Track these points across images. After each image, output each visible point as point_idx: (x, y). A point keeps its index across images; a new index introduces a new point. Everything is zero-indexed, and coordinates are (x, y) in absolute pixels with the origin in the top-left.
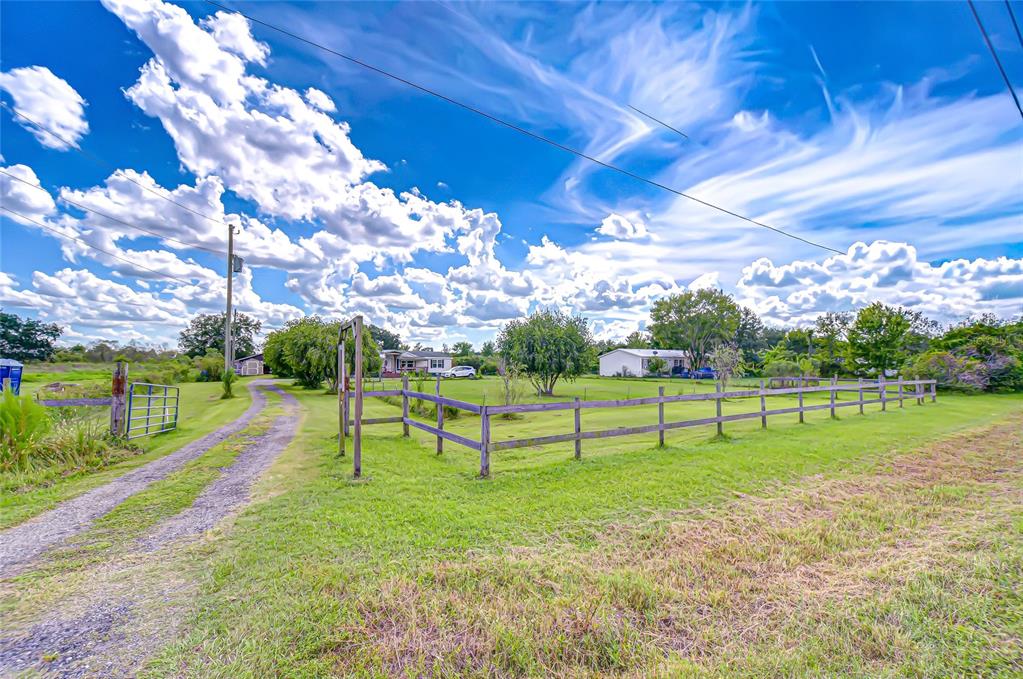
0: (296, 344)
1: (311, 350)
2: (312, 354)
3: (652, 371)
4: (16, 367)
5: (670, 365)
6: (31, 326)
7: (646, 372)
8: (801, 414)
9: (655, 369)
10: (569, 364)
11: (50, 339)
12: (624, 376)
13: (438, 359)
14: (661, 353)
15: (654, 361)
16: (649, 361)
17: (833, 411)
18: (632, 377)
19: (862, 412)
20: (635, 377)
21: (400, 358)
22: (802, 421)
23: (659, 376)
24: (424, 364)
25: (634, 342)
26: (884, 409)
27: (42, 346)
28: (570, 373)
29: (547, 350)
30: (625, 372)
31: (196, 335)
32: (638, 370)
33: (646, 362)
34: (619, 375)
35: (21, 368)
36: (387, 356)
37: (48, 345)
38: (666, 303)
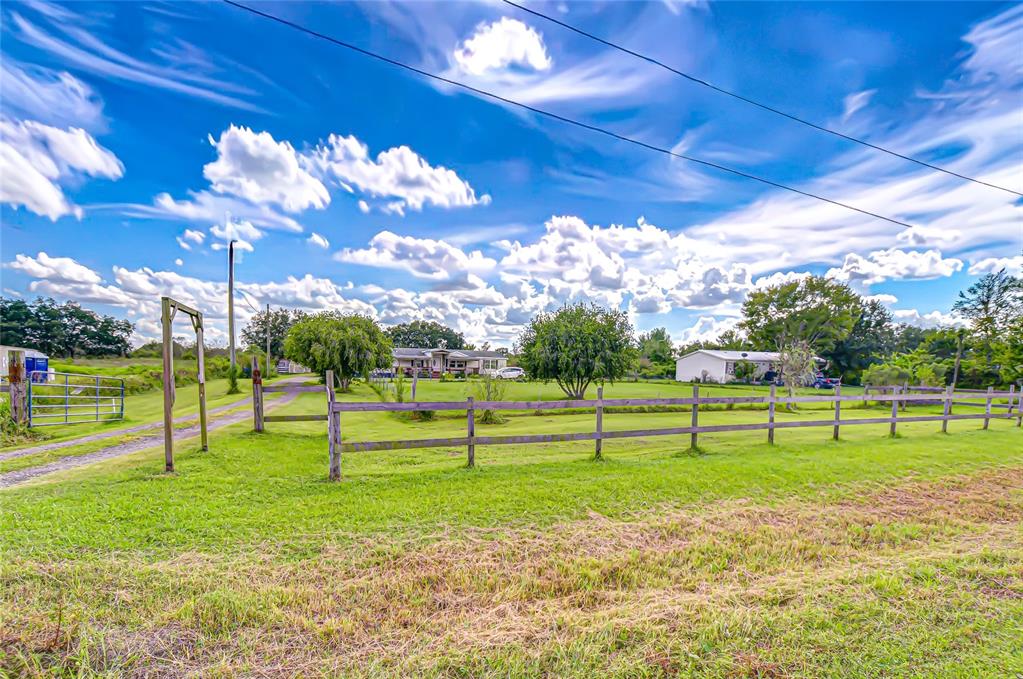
0: (300, 340)
1: (315, 346)
2: (315, 350)
3: (739, 377)
4: (42, 359)
5: (763, 370)
6: (108, 322)
7: (731, 377)
8: (837, 428)
9: (742, 374)
10: (598, 365)
11: (124, 335)
12: (705, 381)
13: (490, 359)
14: (752, 356)
15: (742, 365)
16: (735, 365)
17: (893, 427)
18: (713, 383)
19: (945, 431)
20: (716, 383)
21: (448, 358)
22: (836, 437)
23: (748, 383)
24: (475, 365)
25: (729, 343)
26: (986, 428)
27: (118, 342)
28: (598, 375)
29: (573, 348)
30: (705, 377)
31: (257, 333)
32: (720, 374)
33: (731, 366)
34: (698, 381)
35: (47, 360)
36: (434, 355)
37: (123, 341)
38: (763, 295)
